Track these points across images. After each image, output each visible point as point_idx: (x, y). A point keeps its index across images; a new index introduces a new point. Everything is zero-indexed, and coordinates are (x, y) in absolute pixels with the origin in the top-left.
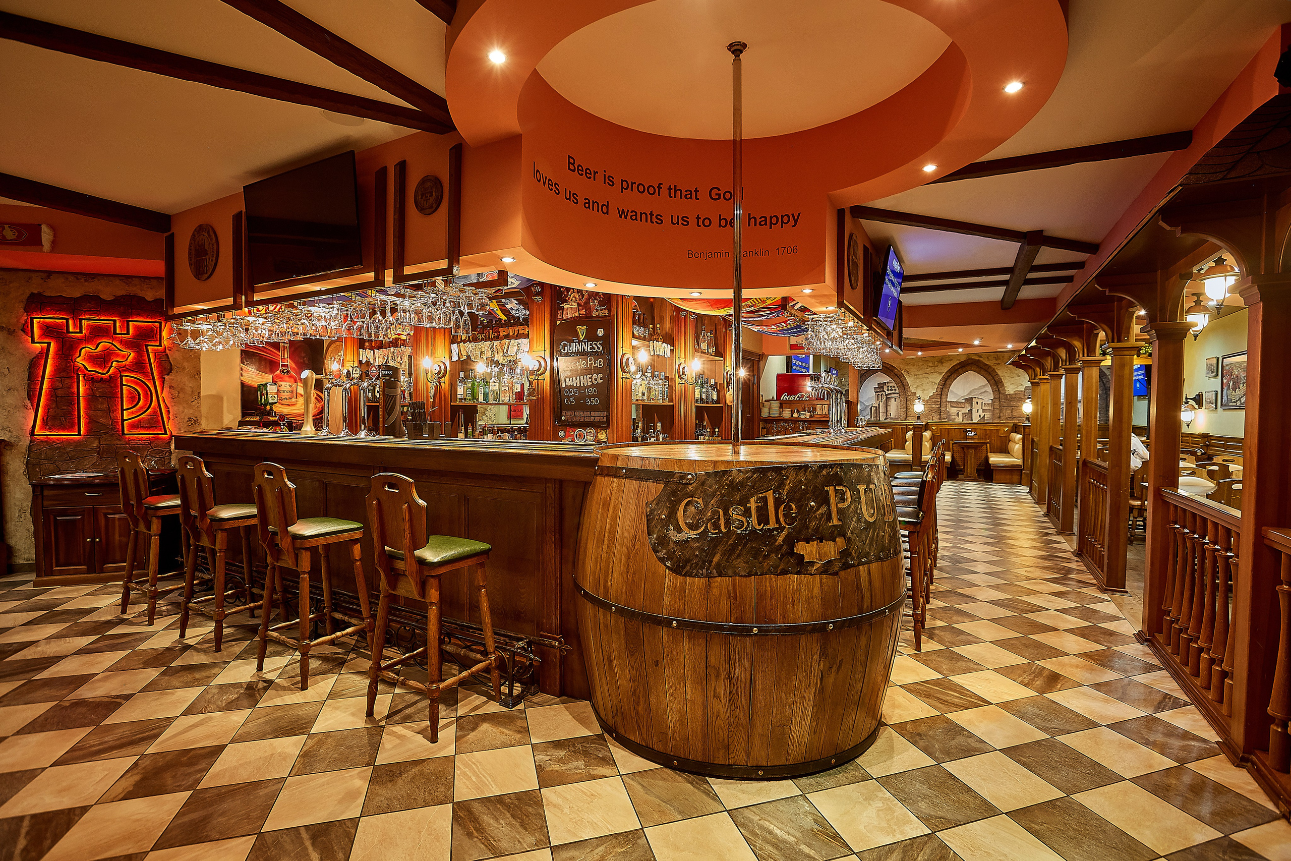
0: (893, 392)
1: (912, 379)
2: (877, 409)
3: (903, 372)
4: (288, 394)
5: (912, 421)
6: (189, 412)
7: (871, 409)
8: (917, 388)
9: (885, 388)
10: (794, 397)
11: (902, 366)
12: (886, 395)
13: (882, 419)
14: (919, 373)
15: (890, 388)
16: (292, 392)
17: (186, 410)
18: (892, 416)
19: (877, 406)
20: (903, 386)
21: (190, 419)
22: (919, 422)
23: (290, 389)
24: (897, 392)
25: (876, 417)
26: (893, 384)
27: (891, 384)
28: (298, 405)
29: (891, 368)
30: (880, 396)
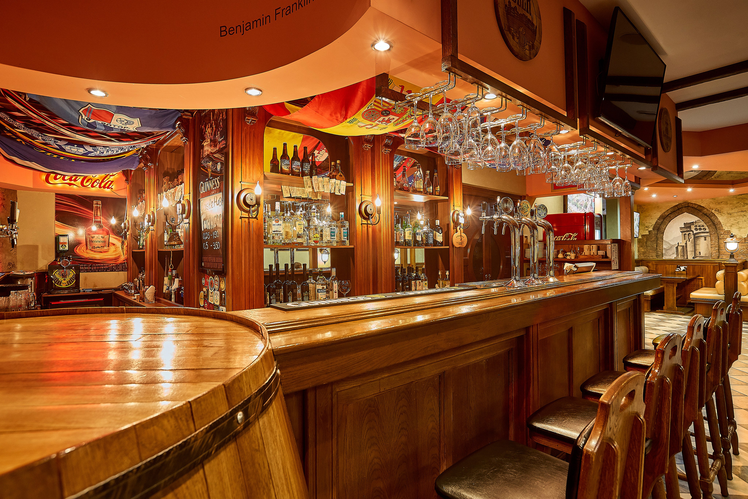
0: (702, 231)
1: (725, 218)
2: (685, 248)
3: (713, 211)
4: (101, 243)
5: (725, 259)
6: (9, 258)
7: (677, 248)
8: (731, 226)
9: (693, 228)
10: (561, 238)
11: (712, 206)
12: (694, 235)
13: (690, 257)
14: (733, 211)
15: (698, 228)
16: (105, 242)
17: (7, 257)
18: (702, 255)
19: (684, 245)
20: (715, 225)
21: (9, 264)
22: (733, 261)
23: (102, 240)
24: (707, 230)
25: (684, 256)
26: (702, 223)
27: (700, 224)
28: (109, 252)
29: (699, 208)
30: (687, 236)
